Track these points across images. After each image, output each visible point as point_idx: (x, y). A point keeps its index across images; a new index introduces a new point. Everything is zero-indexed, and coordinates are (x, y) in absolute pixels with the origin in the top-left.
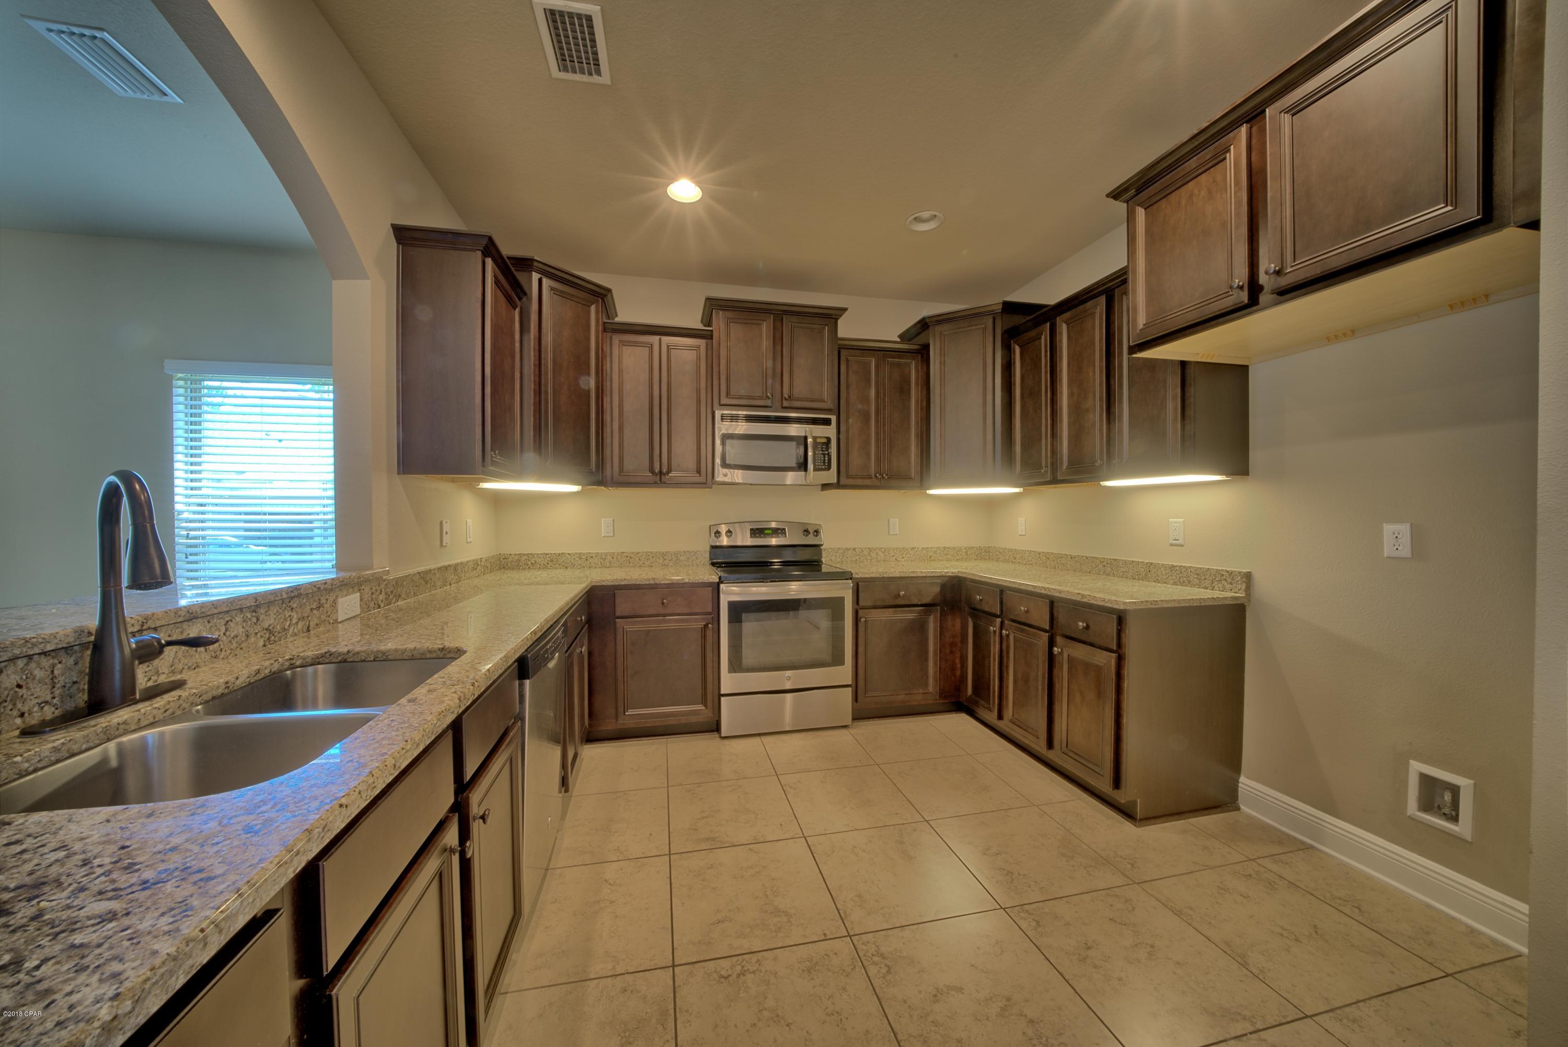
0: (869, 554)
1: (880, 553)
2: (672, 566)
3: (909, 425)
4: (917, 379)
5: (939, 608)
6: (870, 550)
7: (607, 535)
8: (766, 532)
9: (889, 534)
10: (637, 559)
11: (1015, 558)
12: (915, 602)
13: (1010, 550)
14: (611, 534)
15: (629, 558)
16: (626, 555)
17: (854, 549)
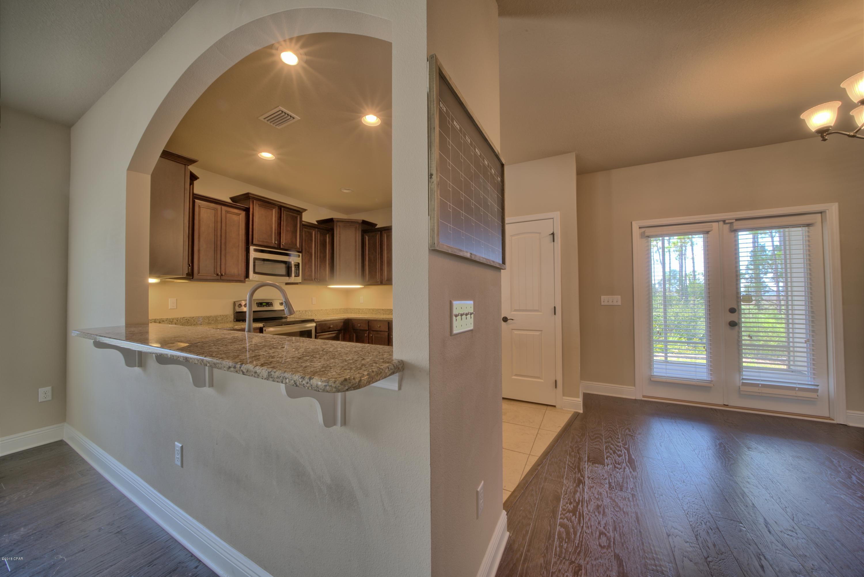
0: (305, 313)
1: (309, 312)
2: (213, 323)
3: (326, 259)
4: (329, 242)
5: (343, 331)
6: (306, 311)
7: (173, 308)
8: (264, 304)
9: (312, 304)
10: (193, 321)
11: (359, 312)
12: (335, 329)
13: (357, 309)
14: (175, 307)
15: (187, 320)
16: (185, 318)
17: (300, 311)
